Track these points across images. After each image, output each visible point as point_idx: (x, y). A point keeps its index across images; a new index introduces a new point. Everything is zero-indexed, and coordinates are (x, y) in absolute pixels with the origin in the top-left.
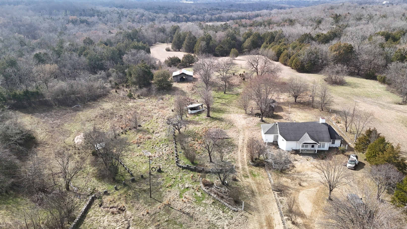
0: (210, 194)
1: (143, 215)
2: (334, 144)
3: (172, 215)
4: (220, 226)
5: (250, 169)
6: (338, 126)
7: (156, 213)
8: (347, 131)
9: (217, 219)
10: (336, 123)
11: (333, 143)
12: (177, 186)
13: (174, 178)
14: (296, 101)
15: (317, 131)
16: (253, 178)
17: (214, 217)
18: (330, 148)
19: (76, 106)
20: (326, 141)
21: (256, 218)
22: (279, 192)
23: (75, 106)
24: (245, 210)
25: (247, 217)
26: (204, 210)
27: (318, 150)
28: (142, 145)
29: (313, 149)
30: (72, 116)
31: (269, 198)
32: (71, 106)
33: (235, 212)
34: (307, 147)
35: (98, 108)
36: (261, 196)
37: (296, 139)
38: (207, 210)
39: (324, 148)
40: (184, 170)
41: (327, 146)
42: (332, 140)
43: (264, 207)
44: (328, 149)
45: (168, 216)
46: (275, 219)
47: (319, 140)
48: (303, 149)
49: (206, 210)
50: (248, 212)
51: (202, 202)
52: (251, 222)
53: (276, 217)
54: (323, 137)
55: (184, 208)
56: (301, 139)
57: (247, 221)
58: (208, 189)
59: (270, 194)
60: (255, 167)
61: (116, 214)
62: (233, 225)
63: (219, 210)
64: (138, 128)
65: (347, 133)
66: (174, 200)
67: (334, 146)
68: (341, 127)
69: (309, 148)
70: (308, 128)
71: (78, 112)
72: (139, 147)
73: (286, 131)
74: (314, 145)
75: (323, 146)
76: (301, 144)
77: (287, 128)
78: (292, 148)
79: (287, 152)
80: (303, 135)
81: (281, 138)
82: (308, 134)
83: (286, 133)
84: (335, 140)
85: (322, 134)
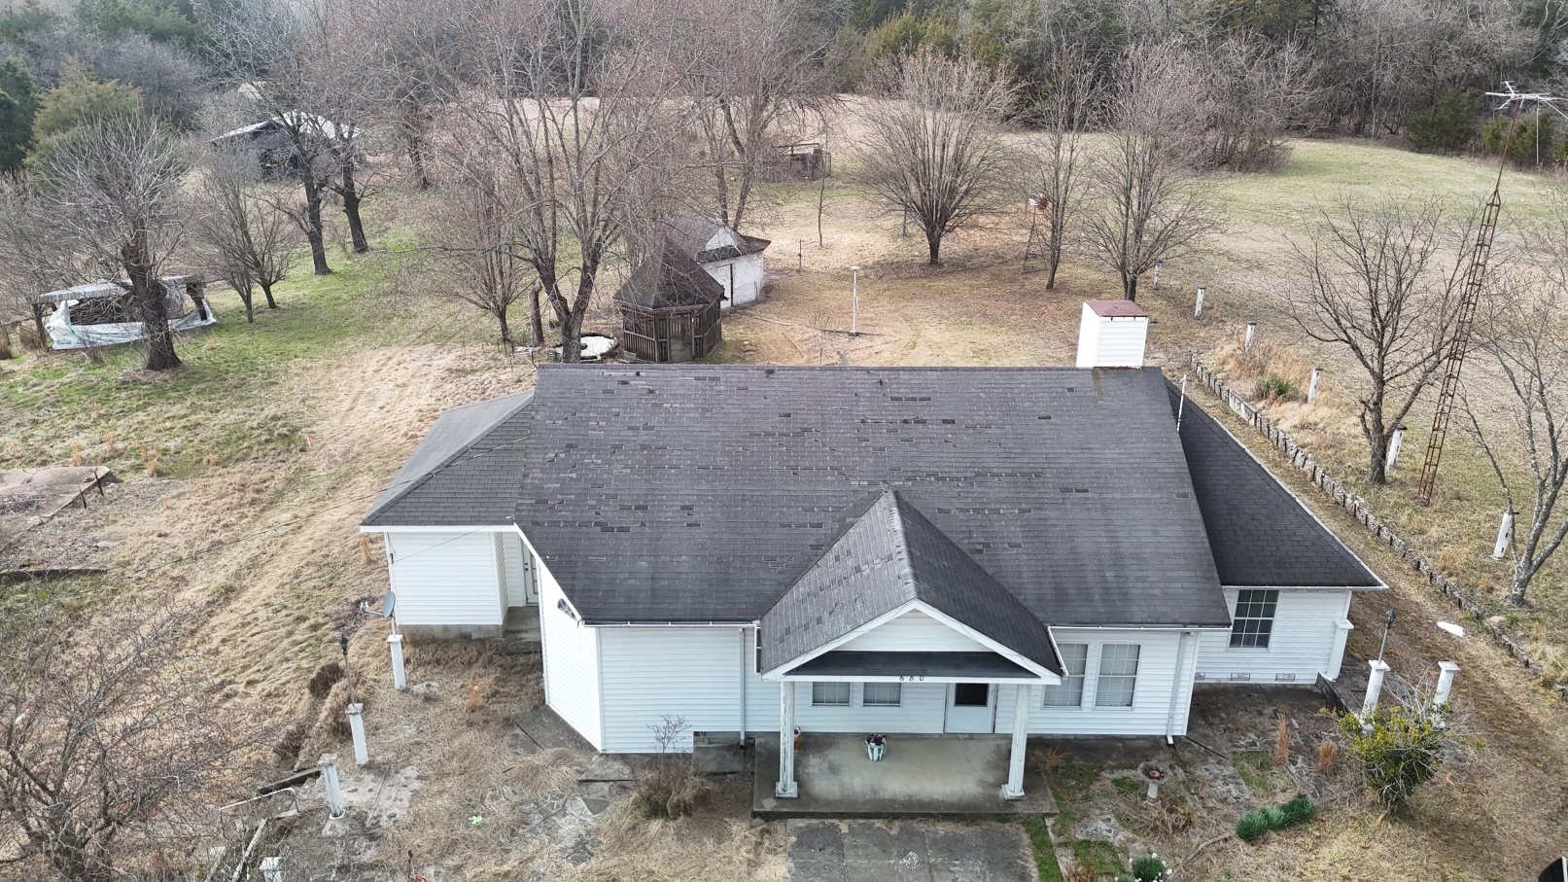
2: (1264, 642)
6: (1283, 426)
8: (1380, 478)
10: (1261, 395)
11: (1253, 631)
14: (941, 255)
15: (1032, 477)
20: (1155, 621)
27: (1035, 743)
29: (971, 720)
41: (1164, 678)
42: (1231, 597)
44: (1181, 728)
47: (1061, 597)
48: (825, 724)
54: (1117, 561)
56: (800, 589)
65: (1391, 496)
67: (1259, 667)
68: (1309, 438)
70: (916, 432)
73: (617, 469)
74: (985, 686)
75: (1122, 687)
76: (777, 675)
77: (644, 437)
78: (673, 727)
79: (618, 770)
80: (844, 529)
81: (550, 591)
82: (897, 523)
83: (610, 514)
84: (1274, 595)
85: (1105, 508)
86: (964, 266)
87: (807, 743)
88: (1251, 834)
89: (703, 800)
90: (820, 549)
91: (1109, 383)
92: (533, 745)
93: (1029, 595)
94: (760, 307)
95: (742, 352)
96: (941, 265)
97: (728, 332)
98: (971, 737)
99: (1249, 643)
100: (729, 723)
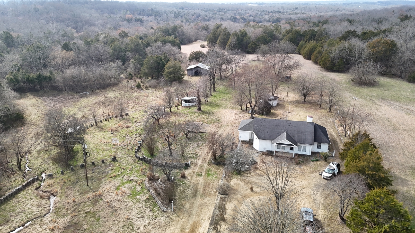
0: (149, 190)
1: (68, 203)
2: (320, 148)
3: (96, 206)
4: (136, 226)
5: (208, 167)
7: (82, 203)
8: (346, 136)
9: (139, 217)
10: (339, 126)
12: (121, 178)
13: (124, 169)
14: (306, 100)
15: (299, 131)
16: (206, 177)
17: (137, 214)
18: (313, 153)
19: (85, 92)
20: (308, 144)
21: (182, 222)
22: (224, 196)
23: (83, 93)
24: (175, 212)
25: (172, 220)
26: (132, 205)
27: (296, 154)
28: (116, 133)
29: (291, 151)
30: (75, 101)
31: (210, 201)
32: (79, 93)
33: (163, 213)
34: (284, 148)
35: (103, 96)
36: (203, 198)
37: (271, 138)
38: (135, 206)
39: (305, 152)
40: (141, 162)
41: (308, 150)
42: (317, 143)
43: (199, 210)
44: (310, 154)
45: (92, 207)
46: (203, 226)
47: (299, 141)
48: (278, 150)
49: (133, 206)
50: (176, 214)
51: (136, 197)
52: (174, 226)
53: (205, 224)
54: (305, 139)
55: (113, 201)
56: (277, 138)
57: (169, 224)
58: (150, 183)
59: (214, 197)
60: (215, 166)
61: (44, 198)
62: (151, 226)
63: (148, 208)
64: (125, 117)
65: (346, 138)
66: (108, 191)
67: (320, 151)
69: (287, 150)
70: (289, 126)
71: (83, 98)
72: (112, 135)
73: (261, 127)
74: (292, 147)
75: (304, 150)
76: (274, 144)
77: (264, 125)
78: (265, 149)
79: (260, 152)
80: (281, 134)
81: (255, 136)
82: (286, 134)
83: (261, 131)
84: (321, 144)
85: (305, 134)
86: (309, 102)
87: (276, 152)
88: (312, 161)
89: (267, 154)
90: (279, 136)
91: (309, 123)
92: (252, 150)
93: (296, 141)
94: (277, 107)
95: (274, 114)
96: (306, 102)
97: (272, 111)
98: (291, 153)
99: (319, 148)
100: (270, 150)
